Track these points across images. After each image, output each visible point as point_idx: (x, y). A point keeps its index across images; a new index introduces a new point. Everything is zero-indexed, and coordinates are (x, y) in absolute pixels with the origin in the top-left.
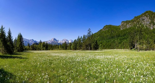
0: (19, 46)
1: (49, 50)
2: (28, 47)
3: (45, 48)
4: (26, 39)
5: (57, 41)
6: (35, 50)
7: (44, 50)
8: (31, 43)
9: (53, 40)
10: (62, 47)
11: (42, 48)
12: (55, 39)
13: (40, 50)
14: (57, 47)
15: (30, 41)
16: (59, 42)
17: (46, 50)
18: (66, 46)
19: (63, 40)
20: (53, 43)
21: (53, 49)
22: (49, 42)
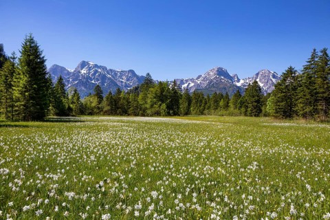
0: (22, 93)
2: (94, 102)
3: (164, 106)
4: (104, 68)
5: (231, 78)
6: (125, 112)
7: (158, 114)
8: (126, 86)
9: (213, 75)
10: (242, 103)
11: (152, 106)
12: (221, 72)
13: (143, 115)
14: (222, 103)
15: (121, 77)
16: (239, 84)
17: (168, 115)
18: (258, 101)
19: (257, 74)
20: (214, 87)
21: (204, 110)
22: (199, 82)
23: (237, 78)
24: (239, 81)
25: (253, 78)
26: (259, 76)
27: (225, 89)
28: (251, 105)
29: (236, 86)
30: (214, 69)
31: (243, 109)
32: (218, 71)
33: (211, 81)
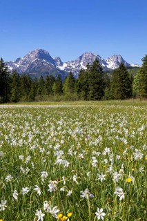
1: (15, 101)
5: (54, 61)
9: (33, 58)
12: (43, 55)
14: (54, 87)
16: (62, 68)
19: (81, 57)
20: (36, 72)
21: (35, 96)
22: (18, 66)
23: (60, 61)
24: (62, 64)
25: (76, 61)
26: (83, 59)
27: (47, 73)
28: (93, 87)
29: (59, 70)
30: (34, 51)
31: (83, 93)
32: (39, 53)
33: (32, 65)
